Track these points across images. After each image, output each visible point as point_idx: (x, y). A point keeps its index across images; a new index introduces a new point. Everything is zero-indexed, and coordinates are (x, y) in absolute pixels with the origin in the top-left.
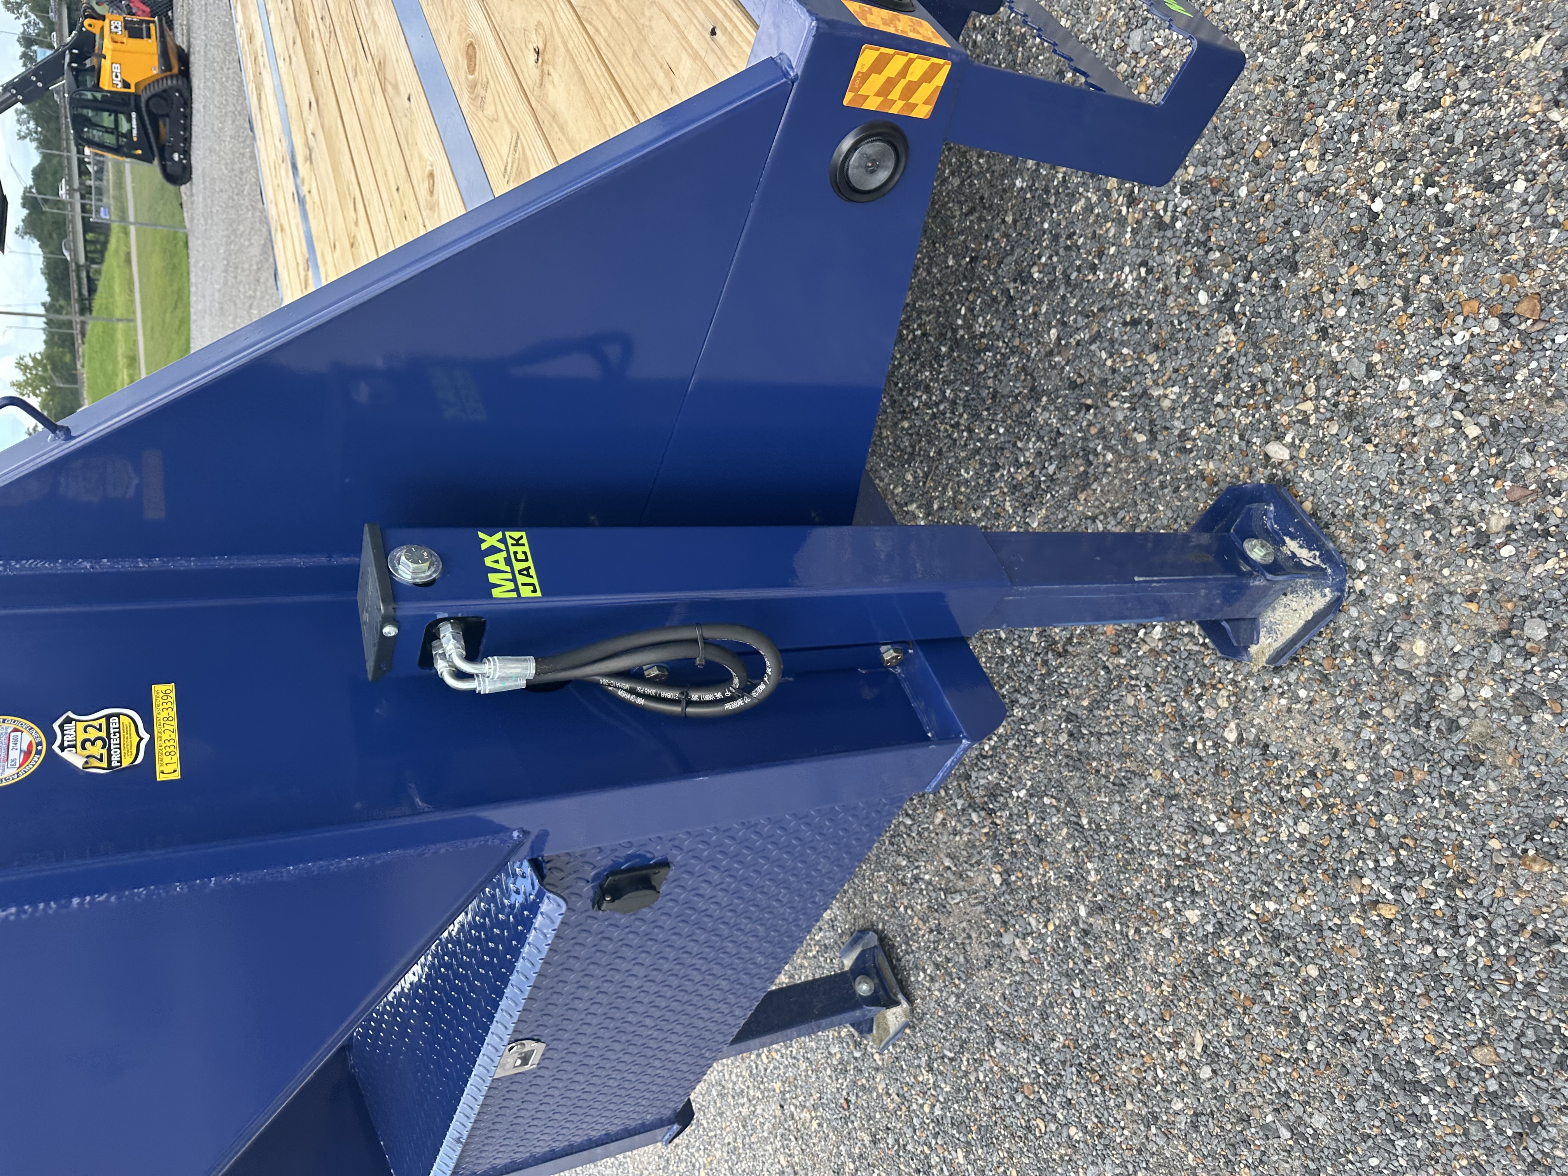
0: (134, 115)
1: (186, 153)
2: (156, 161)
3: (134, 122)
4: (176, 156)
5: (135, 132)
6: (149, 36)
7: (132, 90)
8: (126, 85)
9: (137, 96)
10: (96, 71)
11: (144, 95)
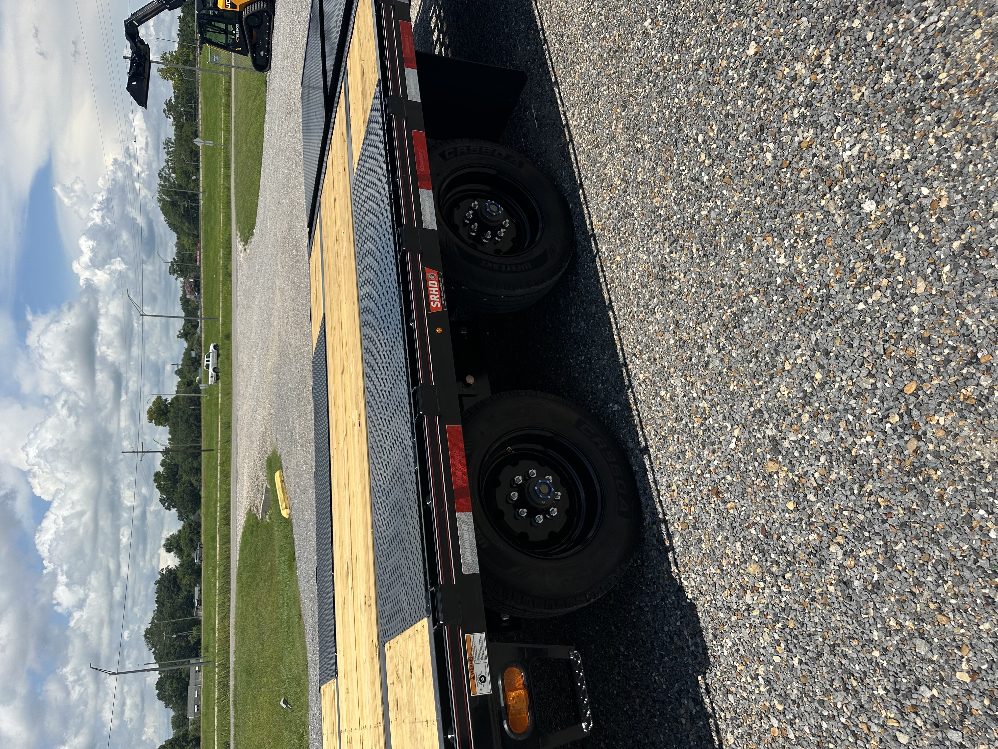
0: (237, 25)
1: (269, 51)
2: (249, 55)
3: (237, 30)
4: (262, 53)
5: (238, 36)
7: (238, 9)
8: (234, 6)
9: (240, 13)
11: (245, 14)
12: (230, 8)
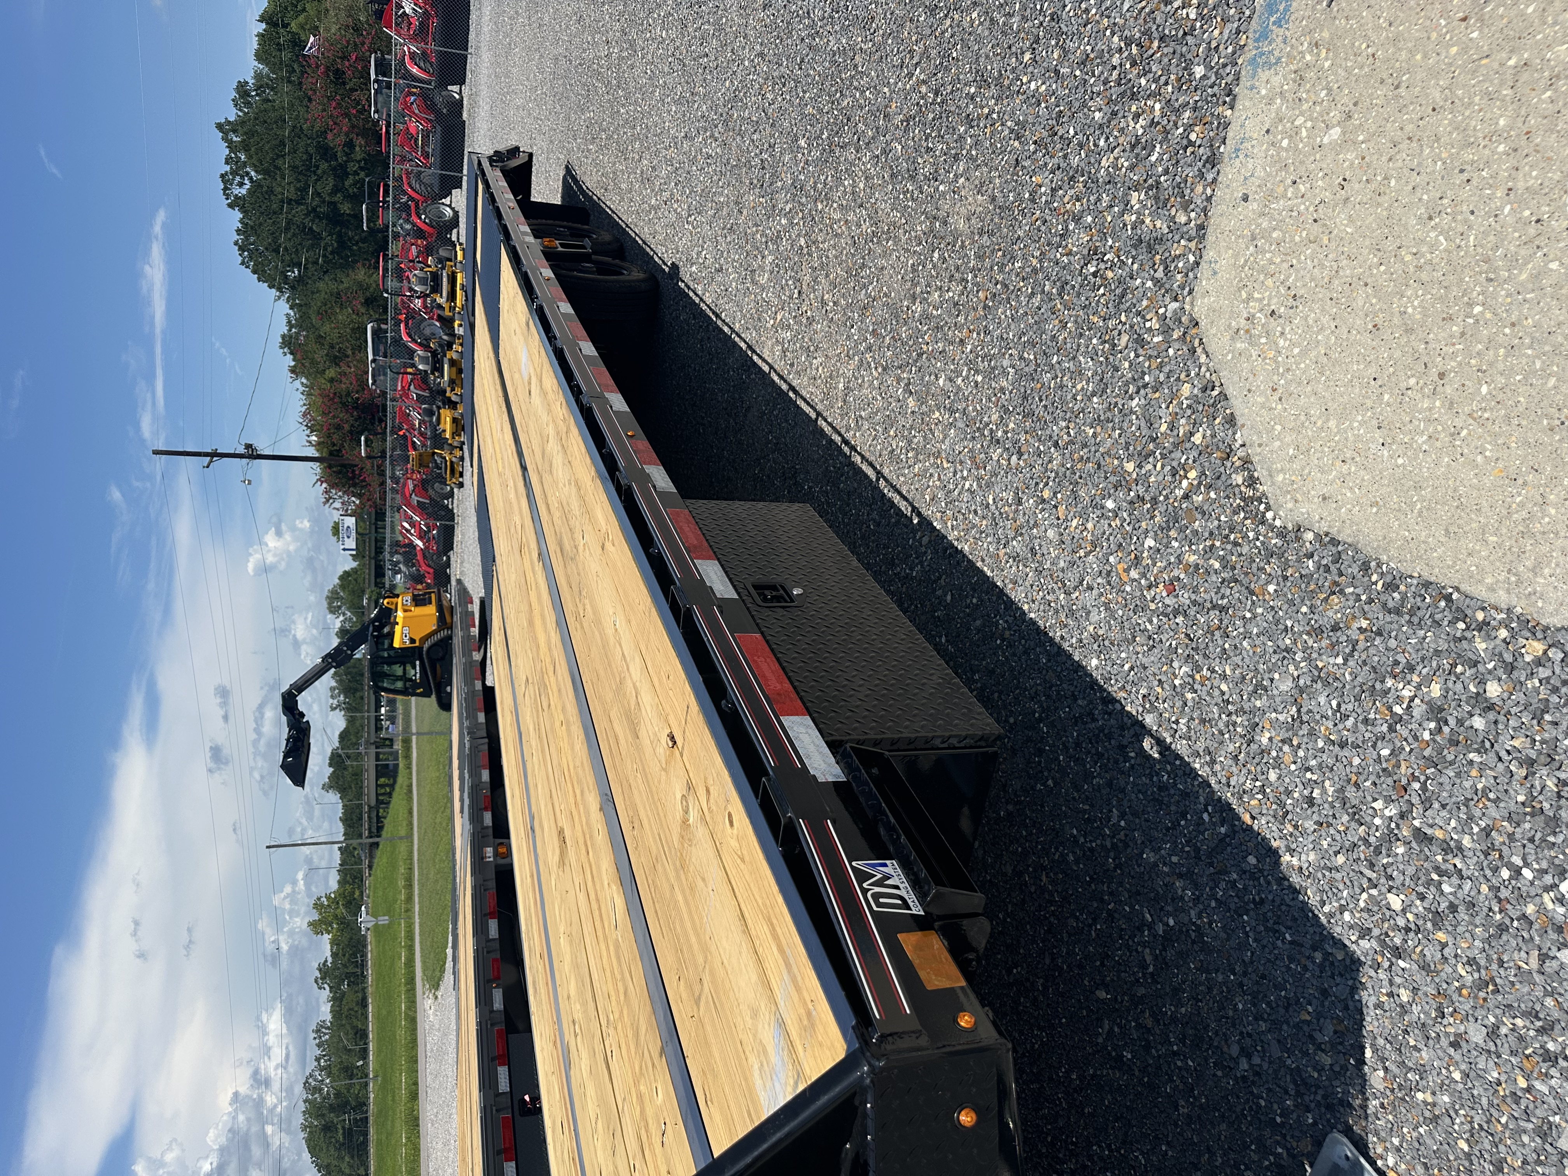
0: (418, 663)
2: (434, 696)
3: (418, 668)
4: (448, 689)
5: (418, 676)
6: (430, 603)
7: (417, 644)
8: (412, 641)
9: (420, 648)
10: (391, 635)
11: (426, 646)
12: (408, 645)
